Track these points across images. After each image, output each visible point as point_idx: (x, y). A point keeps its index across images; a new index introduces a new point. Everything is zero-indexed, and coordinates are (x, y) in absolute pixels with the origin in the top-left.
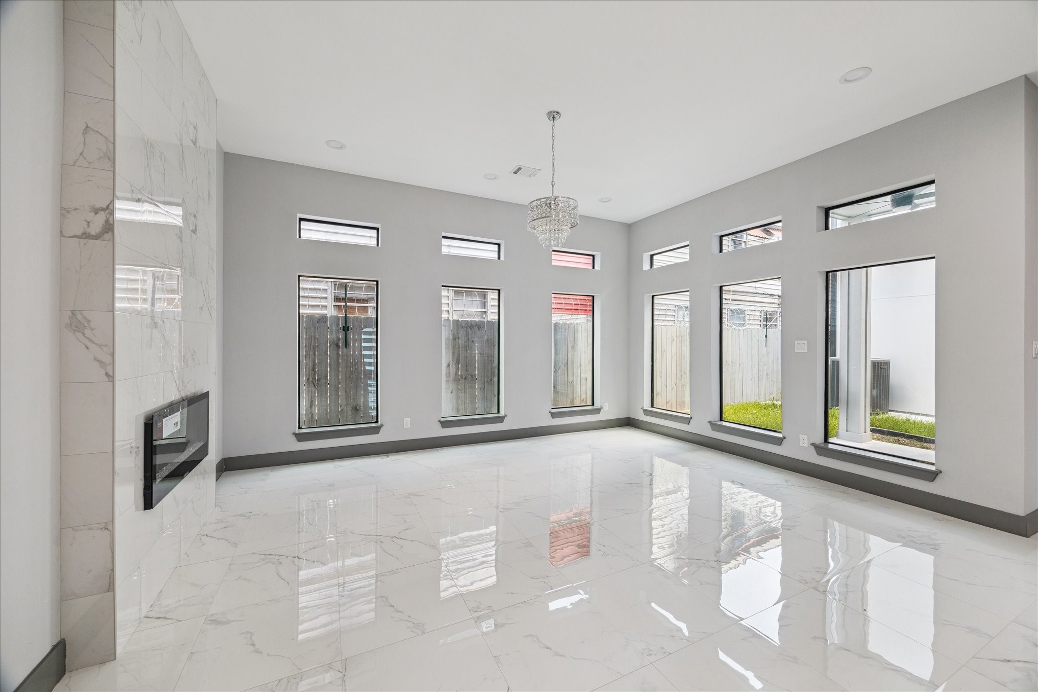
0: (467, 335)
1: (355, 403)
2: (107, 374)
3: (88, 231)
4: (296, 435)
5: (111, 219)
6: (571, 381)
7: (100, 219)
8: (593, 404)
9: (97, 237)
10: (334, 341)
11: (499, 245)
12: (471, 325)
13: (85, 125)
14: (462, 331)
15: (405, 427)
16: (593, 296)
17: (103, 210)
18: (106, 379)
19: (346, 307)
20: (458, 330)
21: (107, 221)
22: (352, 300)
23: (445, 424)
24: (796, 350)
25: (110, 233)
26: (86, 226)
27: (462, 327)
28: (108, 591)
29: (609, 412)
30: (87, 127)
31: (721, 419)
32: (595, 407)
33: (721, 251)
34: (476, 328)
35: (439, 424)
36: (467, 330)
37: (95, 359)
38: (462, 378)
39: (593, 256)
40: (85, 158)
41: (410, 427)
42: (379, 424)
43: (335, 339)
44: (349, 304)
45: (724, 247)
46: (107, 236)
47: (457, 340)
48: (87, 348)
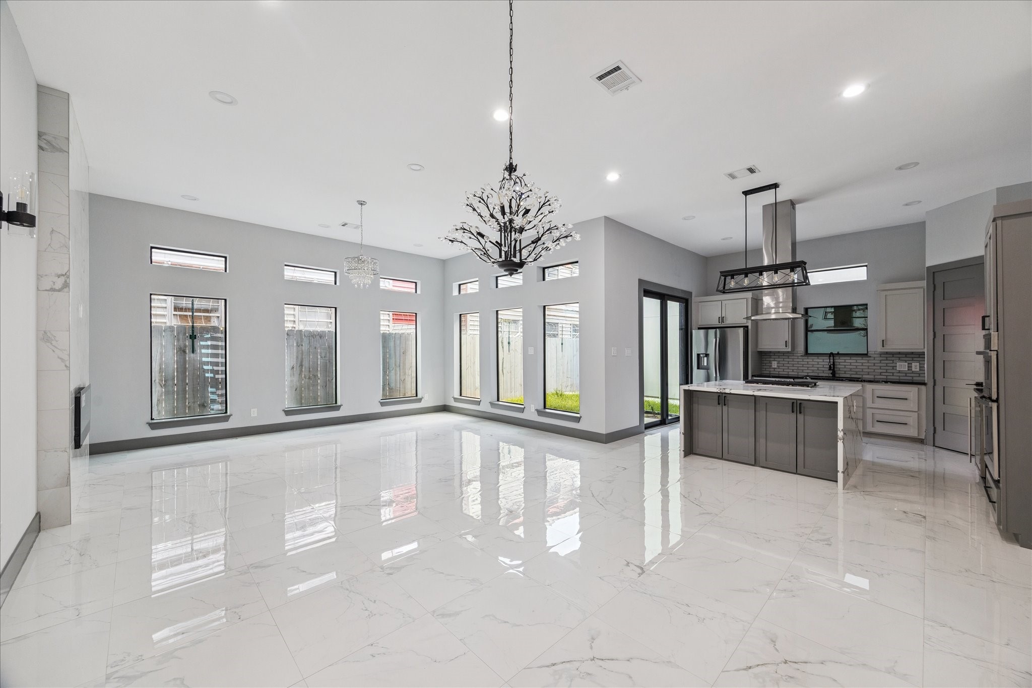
0: (309, 342)
1: (203, 401)
2: (66, 366)
3: (54, 287)
4: (150, 424)
5: (68, 280)
6: (403, 379)
7: (62, 279)
8: (417, 396)
9: (59, 290)
10: (181, 348)
11: (335, 273)
12: (314, 335)
13: (51, 229)
14: (305, 339)
15: (252, 415)
16: (416, 314)
17: (63, 275)
18: (65, 368)
19: (193, 316)
20: (302, 338)
21: (66, 281)
22: (199, 310)
23: (288, 413)
24: (529, 353)
25: (67, 288)
26: (53, 285)
27: (305, 335)
28: (67, 486)
29: (428, 401)
30: (53, 230)
31: (498, 400)
32: (418, 397)
33: (497, 287)
34: (318, 337)
35: (283, 413)
36: (309, 339)
37: (58, 357)
38: (306, 378)
39: (416, 283)
40: (51, 247)
41: (256, 415)
42: (228, 413)
43: (182, 346)
44: (195, 314)
45: (499, 285)
46: (66, 290)
47: (301, 346)
48: (53, 351)
